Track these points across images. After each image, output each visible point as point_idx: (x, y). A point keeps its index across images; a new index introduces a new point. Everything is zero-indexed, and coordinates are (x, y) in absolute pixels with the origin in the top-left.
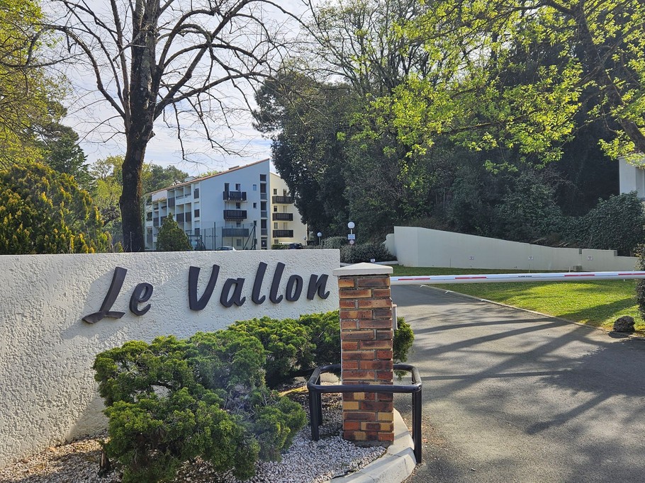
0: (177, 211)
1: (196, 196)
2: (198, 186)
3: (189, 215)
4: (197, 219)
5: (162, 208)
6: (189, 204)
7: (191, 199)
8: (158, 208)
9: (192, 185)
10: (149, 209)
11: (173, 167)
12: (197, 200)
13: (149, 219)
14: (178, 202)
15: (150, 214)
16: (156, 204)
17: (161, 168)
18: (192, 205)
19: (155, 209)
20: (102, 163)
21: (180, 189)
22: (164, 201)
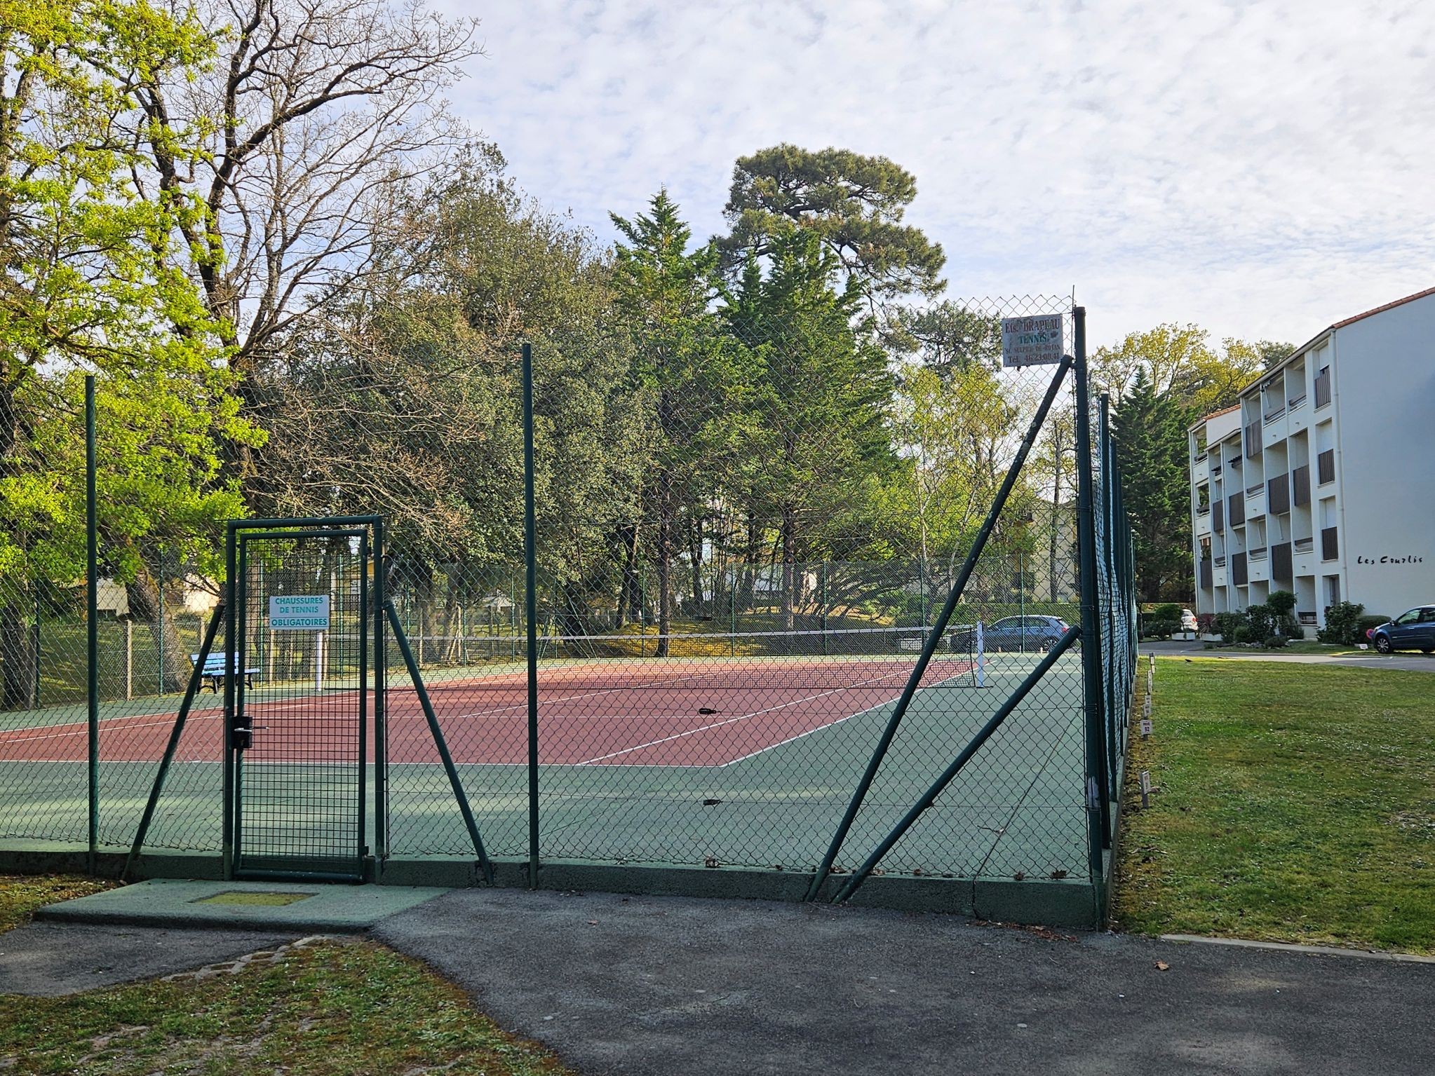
0: (1269, 470)
1: (1322, 396)
2: (1325, 359)
3: (1301, 477)
4: (1330, 489)
5: (1232, 464)
6: (1302, 435)
7: (1306, 416)
8: (1220, 468)
10: (1199, 473)
12: (1327, 412)
13: (1203, 510)
14: (1270, 436)
15: (1204, 494)
16: (1217, 451)
18: (1312, 436)
19: (1215, 472)
22: (1232, 439)
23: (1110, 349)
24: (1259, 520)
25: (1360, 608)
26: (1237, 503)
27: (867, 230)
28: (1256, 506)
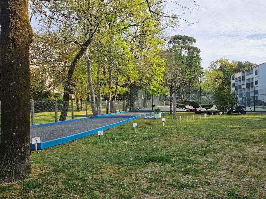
0: (246, 82)
1: (256, 74)
2: (257, 69)
3: (252, 84)
4: (256, 85)
5: (239, 81)
6: (253, 78)
7: (253, 75)
8: (237, 81)
9: (254, 68)
10: (233, 82)
11: (248, 62)
12: (256, 76)
13: (233, 87)
14: (247, 78)
15: (234, 85)
16: (236, 79)
17: (242, 62)
18: (254, 78)
19: (236, 82)
20: (214, 63)
21: (248, 71)
22: (240, 78)
23: (214, 61)
24: (244, 89)
25: (261, 100)
26: (240, 86)
27: (191, 48)
28: (244, 87)
